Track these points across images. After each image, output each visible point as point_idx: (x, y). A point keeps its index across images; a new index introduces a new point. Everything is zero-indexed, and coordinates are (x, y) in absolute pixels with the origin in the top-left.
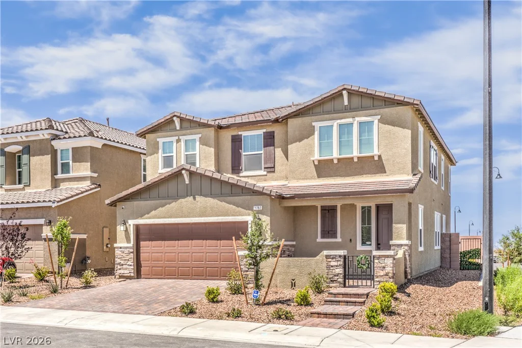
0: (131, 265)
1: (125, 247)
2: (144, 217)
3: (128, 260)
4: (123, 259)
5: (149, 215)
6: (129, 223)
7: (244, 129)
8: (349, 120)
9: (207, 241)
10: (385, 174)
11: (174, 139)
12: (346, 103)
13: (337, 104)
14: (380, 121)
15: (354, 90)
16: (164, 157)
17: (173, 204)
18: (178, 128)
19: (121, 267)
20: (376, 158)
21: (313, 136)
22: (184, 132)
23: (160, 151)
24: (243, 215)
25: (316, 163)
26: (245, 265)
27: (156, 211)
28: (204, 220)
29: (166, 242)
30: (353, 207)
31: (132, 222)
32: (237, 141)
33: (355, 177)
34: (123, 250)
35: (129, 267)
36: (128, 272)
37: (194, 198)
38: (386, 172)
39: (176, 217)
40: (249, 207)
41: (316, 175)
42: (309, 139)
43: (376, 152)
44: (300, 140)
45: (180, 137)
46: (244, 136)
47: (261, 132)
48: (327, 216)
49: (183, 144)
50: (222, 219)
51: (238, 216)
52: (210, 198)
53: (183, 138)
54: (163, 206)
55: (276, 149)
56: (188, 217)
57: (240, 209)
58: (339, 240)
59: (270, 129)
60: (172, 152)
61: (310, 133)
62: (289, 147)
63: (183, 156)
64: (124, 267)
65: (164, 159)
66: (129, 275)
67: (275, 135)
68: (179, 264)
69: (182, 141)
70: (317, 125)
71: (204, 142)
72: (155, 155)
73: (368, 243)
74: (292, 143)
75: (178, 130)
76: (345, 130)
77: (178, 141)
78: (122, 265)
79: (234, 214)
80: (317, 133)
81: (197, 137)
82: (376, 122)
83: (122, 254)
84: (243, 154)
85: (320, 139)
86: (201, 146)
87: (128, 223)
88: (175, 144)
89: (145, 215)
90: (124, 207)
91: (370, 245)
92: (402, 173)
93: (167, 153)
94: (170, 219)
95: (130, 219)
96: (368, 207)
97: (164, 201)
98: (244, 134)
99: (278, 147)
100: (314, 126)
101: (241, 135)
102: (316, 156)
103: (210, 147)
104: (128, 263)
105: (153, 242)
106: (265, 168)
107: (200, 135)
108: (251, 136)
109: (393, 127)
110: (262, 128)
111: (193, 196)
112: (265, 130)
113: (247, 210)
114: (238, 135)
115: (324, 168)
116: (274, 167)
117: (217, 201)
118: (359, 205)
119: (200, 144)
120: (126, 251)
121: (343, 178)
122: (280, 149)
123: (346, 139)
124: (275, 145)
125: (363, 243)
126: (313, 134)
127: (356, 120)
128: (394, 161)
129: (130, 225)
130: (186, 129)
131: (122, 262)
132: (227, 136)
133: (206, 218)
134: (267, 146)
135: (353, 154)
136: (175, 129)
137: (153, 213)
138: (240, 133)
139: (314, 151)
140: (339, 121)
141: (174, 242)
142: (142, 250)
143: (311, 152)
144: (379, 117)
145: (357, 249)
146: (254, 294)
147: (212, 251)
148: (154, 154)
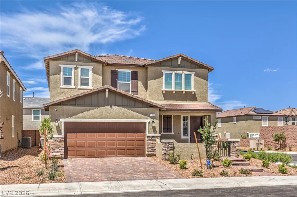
0: (62, 150)
1: (57, 137)
2: (73, 117)
3: (60, 146)
4: (56, 145)
5: (77, 116)
6: (61, 121)
7: (119, 68)
8: (181, 72)
9: (118, 134)
10: (197, 101)
11: (73, 67)
12: (179, 63)
13: (174, 63)
14: (195, 75)
15: (185, 57)
16: (64, 77)
17: (95, 110)
18: (76, 60)
19: (54, 151)
20: (193, 93)
21: (162, 78)
22: (81, 63)
23: (62, 73)
24: (143, 119)
25: (164, 92)
26: (167, 147)
27: (82, 114)
28: (118, 121)
29: (88, 134)
30: (180, 116)
31: (62, 120)
32: (114, 74)
33: (183, 101)
34: (55, 139)
35: (60, 151)
36: (60, 154)
37: (111, 107)
38: (197, 100)
39: (98, 118)
40: (146, 114)
41: (163, 99)
42: (160, 79)
43: (192, 90)
44: (155, 79)
45: (78, 66)
46: (119, 72)
47: (130, 71)
48: (167, 121)
49: (79, 70)
50: (130, 120)
51: (140, 119)
52: (122, 108)
53: (80, 67)
54: (88, 111)
55: (138, 82)
56: (106, 118)
57: (141, 115)
58: (173, 133)
59: (135, 70)
60: (71, 75)
61: (161, 76)
62: (149, 82)
63: (79, 79)
64: (56, 151)
65: (64, 79)
66: (60, 156)
67: (138, 73)
68: (98, 148)
69: (79, 68)
70: (164, 72)
71: (94, 72)
72: (58, 75)
73: (186, 135)
74: (151, 80)
75: (76, 62)
76: (178, 76)
77: (76, 68)
78: (55, 149)
79: (138, 118)
80: (164, 76)
81: (91, 68)
82: (193, 75)
83: (54, 142)
84: (118, 82)
85: (166, 80)
86: (93, 74)
87: (59, 120)
88: (73, 71)
89: (73, 116)
90: (55, 110)
91: (187, 136)
92: (204, 102)
93: (67, 75)
94: (93, 119)
95: (61, 118)
96: (186, 117)
97: (88, 108)
98: (119, 70)
99: (140, 81)
100: (163, 72)
101: (117, 71)
102: (164, 89)
103: (99, 75)
104: (59, 148)
105: (78, 134)
106: (132, 92)
107: (92, 67)
108: (123, 72)
109: (200, 79)
110: (130, 68)
111: (110, 105)
112: (132, 70)
113: (145, 116)
114: (116, 70)
115: (168, 95)
116: (137, 92)
117: (126, 109)
118: (182, 116)
119: (92, 73)
120: (58, 140)
121: (177, 101)
122: (141, 82)
123: (178, 81)
124: (138, 79)
125: (184, 135)
126: (162, 76)
127: (184, 73)
128: (201, 95)
129: (61, 122)
130: (83, 61)
131: (55, 148)
132: (108, 70)
133: (119, 120)
134: (133, 80)
135: (181, 89)
136: (74, 61)
137: (80, 115)
138: (116, 69)
139: (162, 85)
140: (175, 72)
141: (94, 134)
142: (68, 139)
143: (161, 86)
144: (194, 73)
145: (182, 138)
146: (208, 163)
147: (121, 140)
148: (56, 75)
